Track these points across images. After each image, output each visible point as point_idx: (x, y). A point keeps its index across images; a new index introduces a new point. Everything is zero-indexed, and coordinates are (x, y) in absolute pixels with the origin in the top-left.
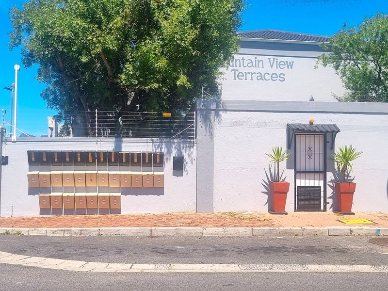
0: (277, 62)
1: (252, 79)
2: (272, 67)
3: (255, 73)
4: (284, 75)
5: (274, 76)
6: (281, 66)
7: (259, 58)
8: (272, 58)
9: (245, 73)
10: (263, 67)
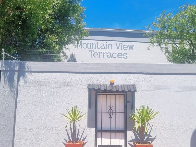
0: (122, 45)
1: (104, 57)
2: (118, 48)
3: (106, 53)
4: (127, 54)
5: (120, 55)
6: (125, 48)
7: (109, 42)
8: (118, 42)
9: (99, 53)
10: (112, 49)
